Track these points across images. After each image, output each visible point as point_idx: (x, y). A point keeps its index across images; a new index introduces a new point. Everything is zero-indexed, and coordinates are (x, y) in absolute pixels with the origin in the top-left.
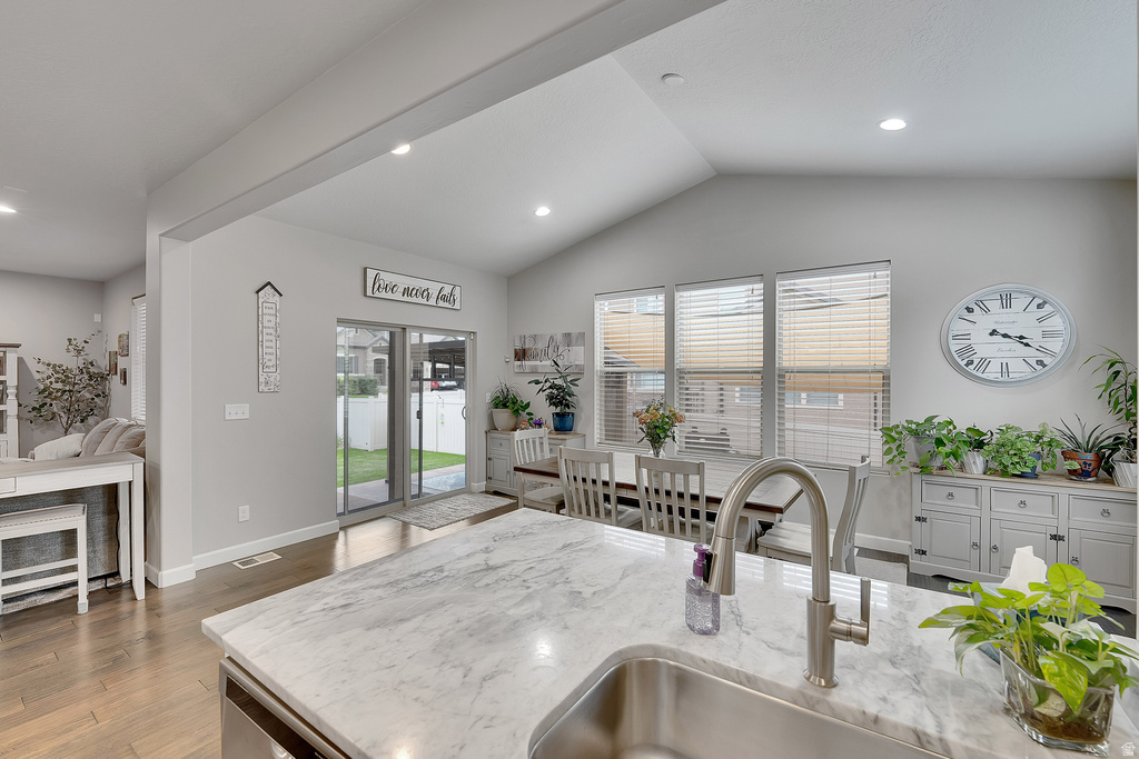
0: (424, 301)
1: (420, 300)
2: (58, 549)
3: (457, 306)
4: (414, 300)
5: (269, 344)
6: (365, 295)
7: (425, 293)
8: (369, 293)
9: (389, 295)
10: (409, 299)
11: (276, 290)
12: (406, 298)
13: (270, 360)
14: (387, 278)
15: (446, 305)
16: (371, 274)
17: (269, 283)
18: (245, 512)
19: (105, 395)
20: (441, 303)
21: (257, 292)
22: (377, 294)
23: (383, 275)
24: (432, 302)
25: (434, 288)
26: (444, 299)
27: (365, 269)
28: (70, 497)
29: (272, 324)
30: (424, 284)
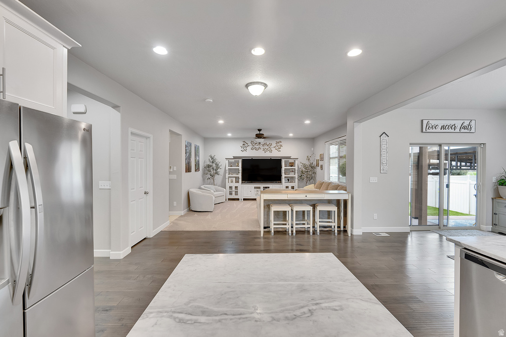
0: (453, 131)
1: (450, 130)
2: (326, 216)
3: (473, 130)
4: (447, 131)
5: (384, 155)
6: (422, 131)
7: (454, 127)
8: (424, 130)
9: (434, 130)
10: (445, 131)
11: (387, 135)
12: (442, 131)
13: (384, 161)
14: (432, 123)
15: (466, 131)
16: (425, 122)
17: (384, 133)
18: (376, 216)
19: (315, 173)
20: (462, 130)
21: (380, 137)
22: (428, 131)
23: (431, 122)
24: (457, 130)
25: (458, 124)
26: (465, 128)
27: (422, 121)
28: (329, 202)
29: (385, 148)
30: (452, 123)
